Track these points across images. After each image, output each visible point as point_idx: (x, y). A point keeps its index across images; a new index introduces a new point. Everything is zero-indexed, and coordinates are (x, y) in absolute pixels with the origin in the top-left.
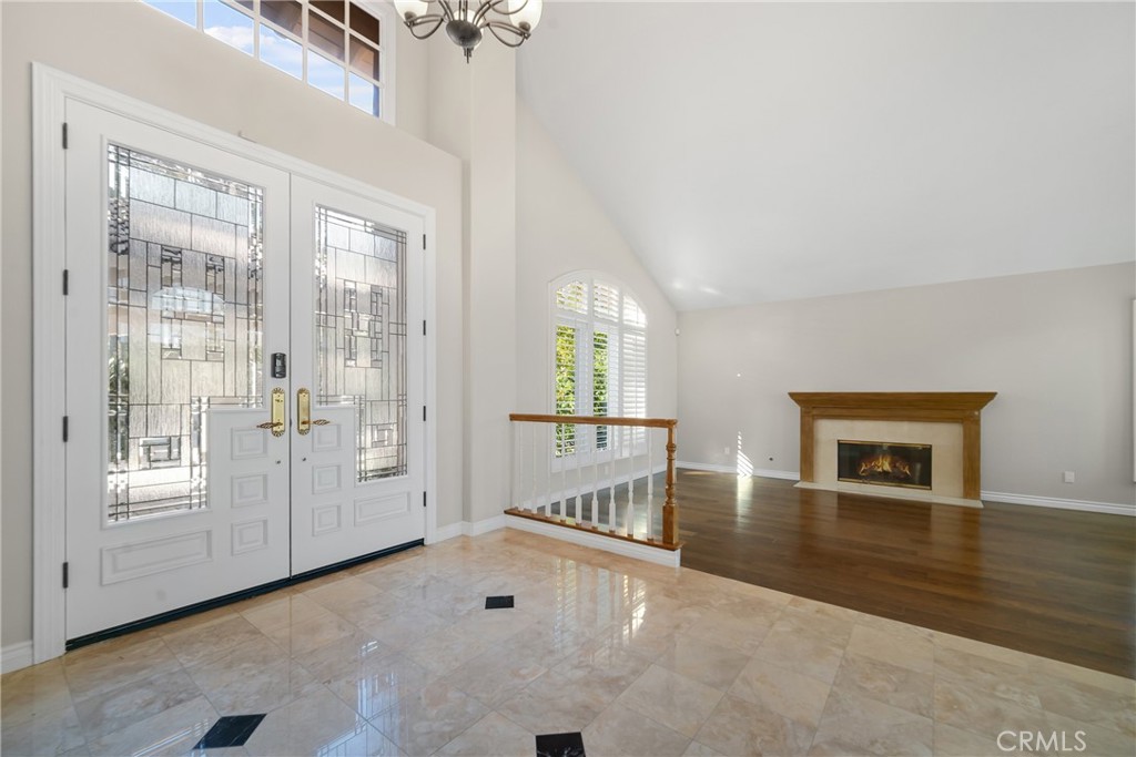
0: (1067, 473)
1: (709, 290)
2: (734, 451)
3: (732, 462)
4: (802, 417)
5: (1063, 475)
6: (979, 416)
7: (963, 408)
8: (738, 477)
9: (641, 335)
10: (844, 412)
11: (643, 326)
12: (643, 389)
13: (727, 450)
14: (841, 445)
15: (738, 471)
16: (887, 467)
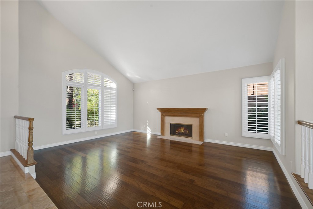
0: (226, 133)
1: (137, 77)
2: (146, 127)
3: (146, 130)
4: (161, 115)
5: (225, 134)
6: (203, 115)
7: (199, 113)
8: (148, 134)
9: (114, 90)
10: (171, 114)
11: (115, 88)
12: (115, 107)
13: (145, 126)
14: (171, 124)
15: (147, 132)
16: (183, 131)
